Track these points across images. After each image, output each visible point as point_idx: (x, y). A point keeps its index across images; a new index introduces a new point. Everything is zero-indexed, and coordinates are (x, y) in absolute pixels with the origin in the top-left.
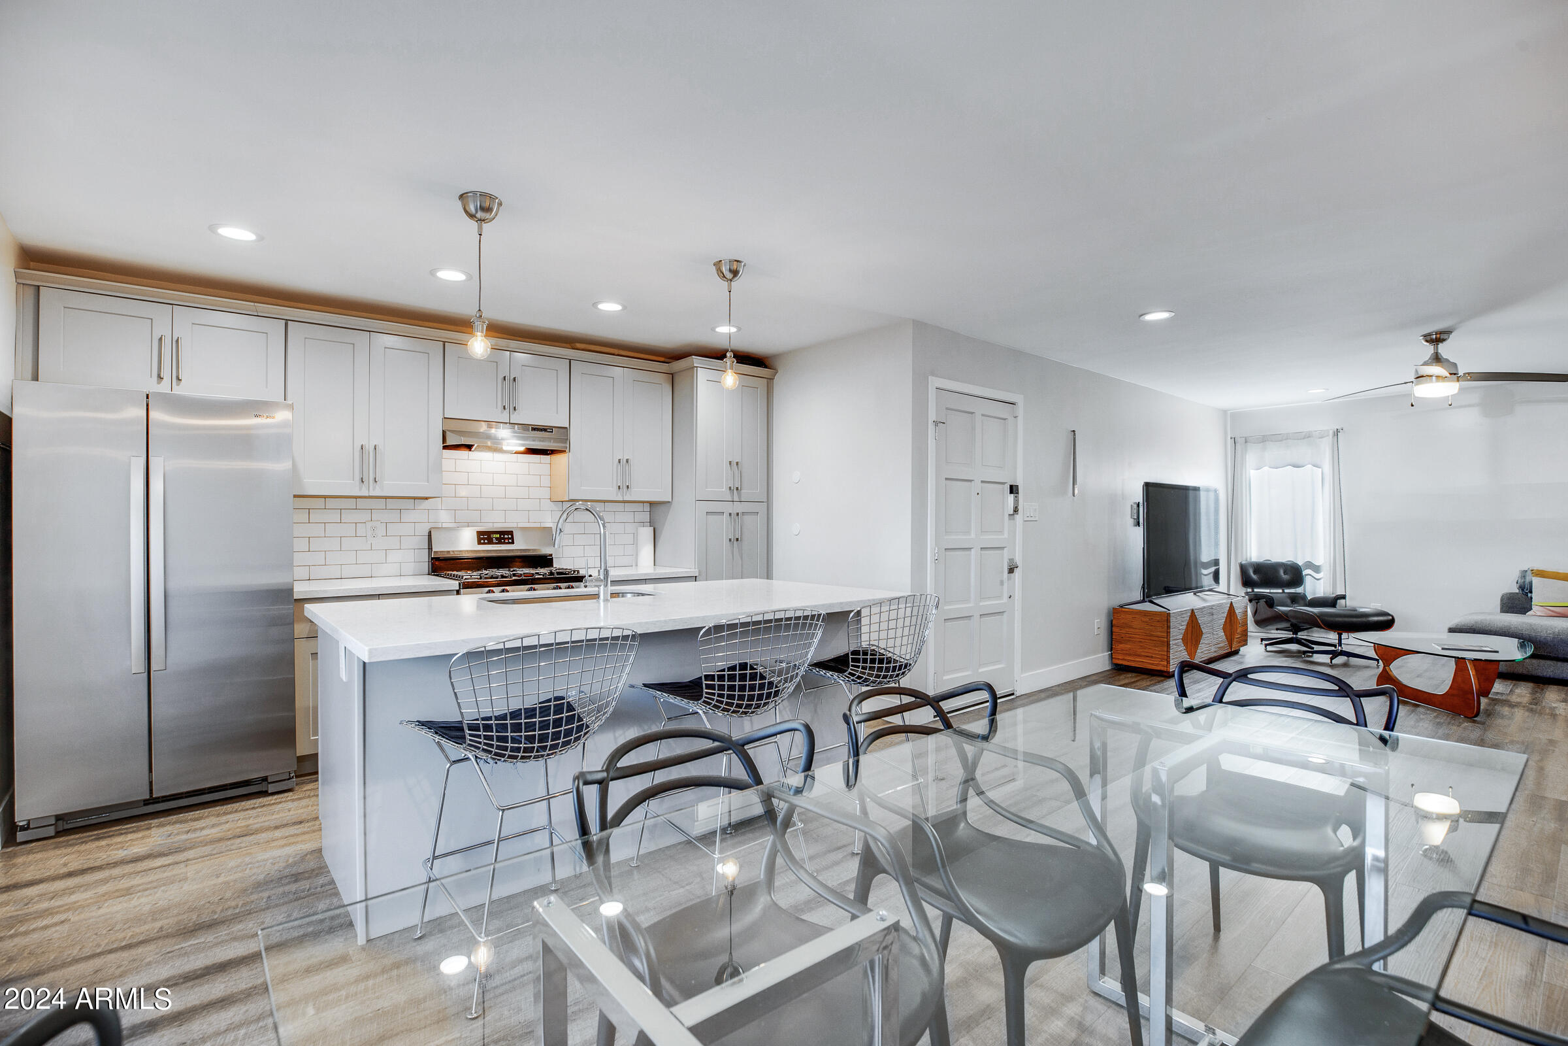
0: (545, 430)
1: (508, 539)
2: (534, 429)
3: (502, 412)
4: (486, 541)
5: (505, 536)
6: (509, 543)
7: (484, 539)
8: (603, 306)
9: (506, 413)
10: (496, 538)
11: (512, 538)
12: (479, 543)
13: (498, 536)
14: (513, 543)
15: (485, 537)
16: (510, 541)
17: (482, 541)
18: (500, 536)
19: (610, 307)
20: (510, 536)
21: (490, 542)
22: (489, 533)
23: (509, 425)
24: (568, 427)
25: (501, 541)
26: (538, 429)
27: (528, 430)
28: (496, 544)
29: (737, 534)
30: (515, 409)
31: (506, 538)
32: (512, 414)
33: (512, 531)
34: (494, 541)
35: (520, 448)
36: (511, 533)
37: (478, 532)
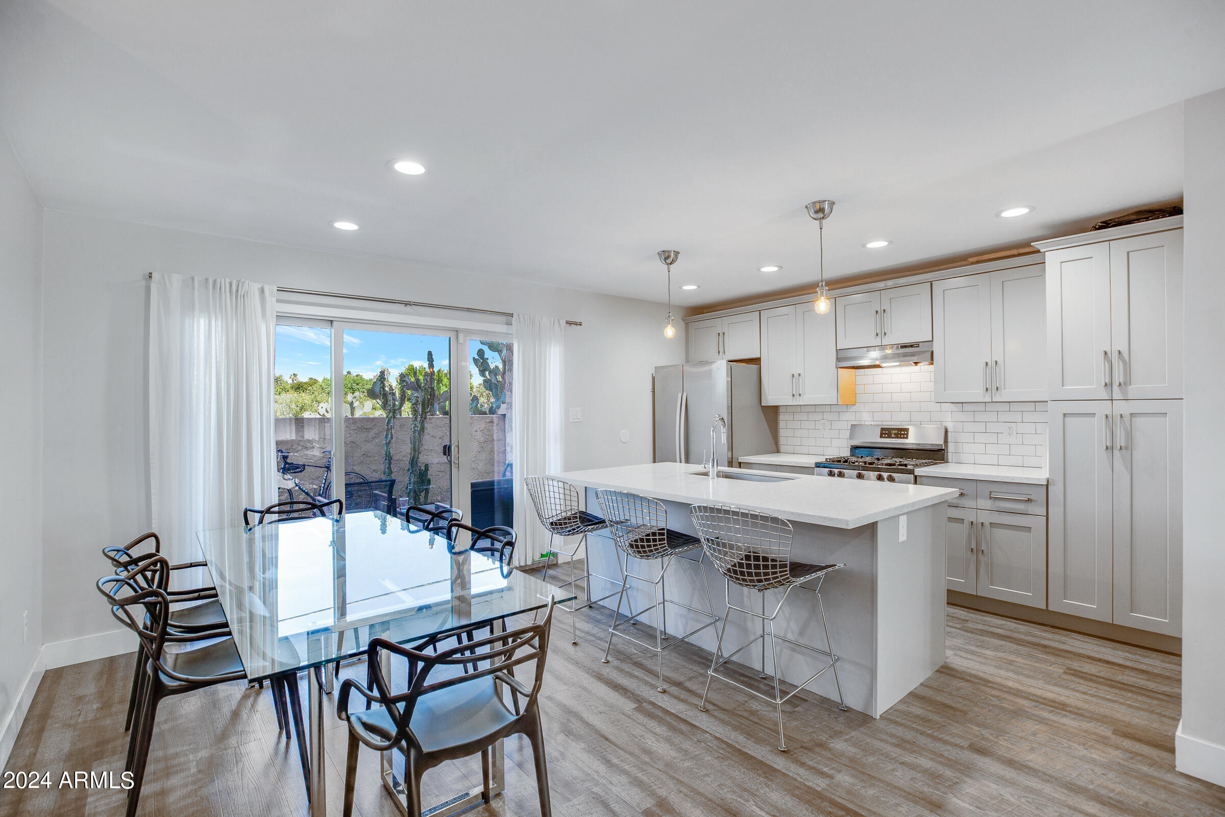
0: (912, 346)
1: (904, 434)
2: (902, 347)
3: (876, 338)
4: (886, 436)
5: (902, 433)
6: (904, 438)
7: (885, 434)
8: (871, 245)
9: (879, 339)
10: (895, 434)
11: (907, 434)
12: (881, 437)
13: (896, 432)
15: (886, 432)
16: (905, 436)
17: (883, 436)
18: (898, 432)
19: (878, 244)
20: (906, 432)
21: (889, 436)
22: (890, 430)
23: (882, 347)
24: (932, 341)
25: (898, 436)
26: (906, 347)
27: (897, 348)
28: (893, 438)
29: (1120, 441)
30: (885, 334)
31: (903, 434)
32: (884, 338)
33: (908, 429)
34: (893, 435)
35: (898, 364)
36: (907, 430)
37: (881, 428)
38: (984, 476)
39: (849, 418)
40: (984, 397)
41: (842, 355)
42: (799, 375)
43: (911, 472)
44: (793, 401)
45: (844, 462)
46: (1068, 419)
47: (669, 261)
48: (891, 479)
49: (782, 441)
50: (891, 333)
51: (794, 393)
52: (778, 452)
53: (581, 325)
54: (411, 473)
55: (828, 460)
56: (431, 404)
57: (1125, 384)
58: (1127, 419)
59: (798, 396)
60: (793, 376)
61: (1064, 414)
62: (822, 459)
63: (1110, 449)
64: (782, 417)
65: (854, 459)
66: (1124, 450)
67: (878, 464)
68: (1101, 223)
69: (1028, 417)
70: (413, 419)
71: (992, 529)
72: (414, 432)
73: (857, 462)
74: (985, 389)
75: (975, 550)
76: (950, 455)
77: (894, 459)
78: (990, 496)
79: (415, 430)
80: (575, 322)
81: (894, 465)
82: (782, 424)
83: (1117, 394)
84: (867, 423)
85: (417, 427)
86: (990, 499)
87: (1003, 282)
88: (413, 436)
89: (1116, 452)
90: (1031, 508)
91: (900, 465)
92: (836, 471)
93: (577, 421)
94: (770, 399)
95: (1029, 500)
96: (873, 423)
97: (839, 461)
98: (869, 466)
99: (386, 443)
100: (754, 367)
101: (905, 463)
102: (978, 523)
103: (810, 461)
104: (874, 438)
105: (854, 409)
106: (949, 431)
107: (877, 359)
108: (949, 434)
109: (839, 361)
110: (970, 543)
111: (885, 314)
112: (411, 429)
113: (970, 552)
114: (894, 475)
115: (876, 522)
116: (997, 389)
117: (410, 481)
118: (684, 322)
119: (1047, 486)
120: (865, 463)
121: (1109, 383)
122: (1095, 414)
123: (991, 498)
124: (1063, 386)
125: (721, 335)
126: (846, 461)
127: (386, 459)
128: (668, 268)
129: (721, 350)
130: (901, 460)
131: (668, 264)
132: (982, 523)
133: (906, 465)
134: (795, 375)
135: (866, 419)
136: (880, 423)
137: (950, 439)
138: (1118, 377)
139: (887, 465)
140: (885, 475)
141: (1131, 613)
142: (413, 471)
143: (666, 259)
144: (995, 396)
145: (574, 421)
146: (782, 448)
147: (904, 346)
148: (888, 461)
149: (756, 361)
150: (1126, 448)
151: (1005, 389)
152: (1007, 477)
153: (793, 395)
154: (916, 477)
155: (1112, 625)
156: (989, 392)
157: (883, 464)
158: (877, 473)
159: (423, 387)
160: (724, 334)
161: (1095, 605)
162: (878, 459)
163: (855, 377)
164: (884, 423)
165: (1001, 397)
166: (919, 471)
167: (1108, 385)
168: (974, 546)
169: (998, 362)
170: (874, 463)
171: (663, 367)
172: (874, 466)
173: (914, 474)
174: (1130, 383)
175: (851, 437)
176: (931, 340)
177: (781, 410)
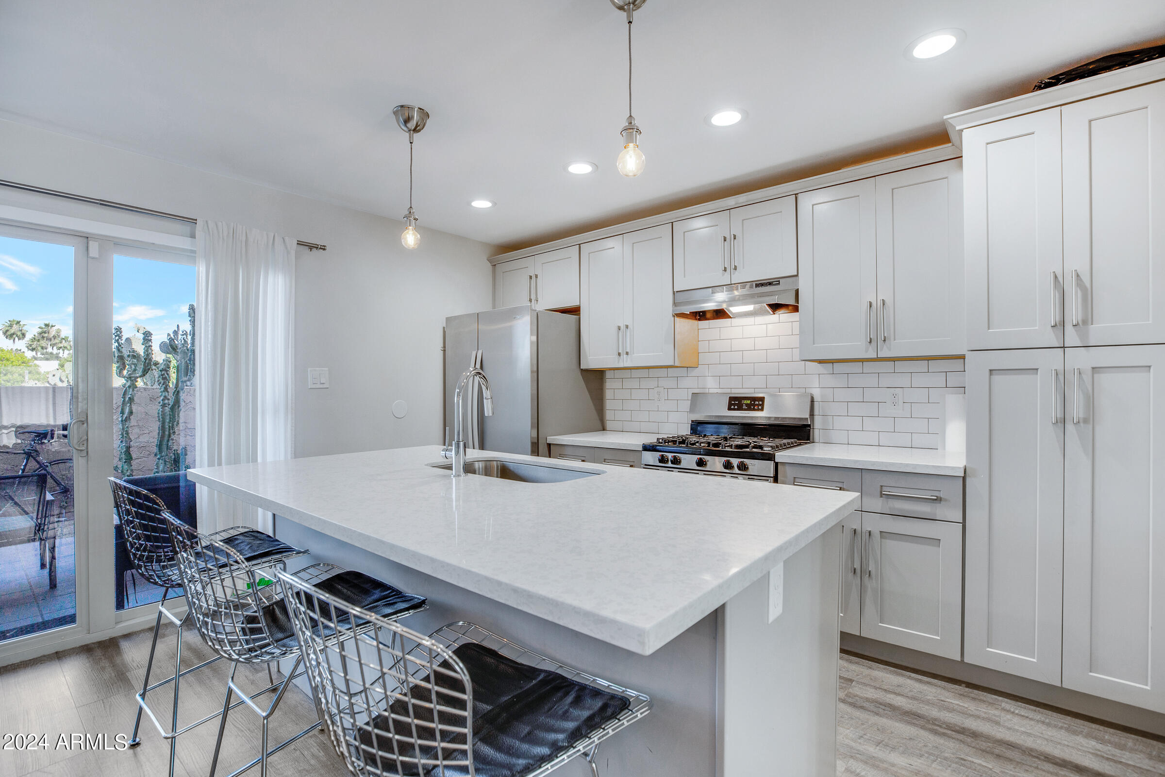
0: (770, 284)
2: (757, 286)
3: (723, 275)
4: (736, 407)
5: (756, 403)
6: (758, 410)
7: (734, 405)
9: (727, 275)
10: (747, 405)
11: (762, 405)
12: (730, 409)
13: (749, 402)
14: (762, 410)
15: (736, 403)
16: (760, 407)
17: (732, 407)
18: (751, 402)
20: (761, 403)
21: (740, 408)
22: (741, 399)
23: (730, 286)
24: (797, 276)
25: (750, 408)
26: (762, 285)
27: (751, 287)
28: (745, 410)
29: (1076, 410)
30: (735, 268)
31: (757, 405)
32: (734, 274)
33: (764, 398)
34: (744, 407)
35: (750, 308)
36: (762, 399)
37: (730, 397)
38: (874, 463)
39: (690, 384)
40: (867, 351)
41: (680, 298)
42: (627, 327)
43: (770, 457)
44: (618, 362)
45: (680, 443)
46: (996, 378)
47: (412, 125)
48: (743, 467)
49: (609, 415)
50: (743, 268)
51: (620, 351)
52: (604, 429)
53: (324, 249)
54: (159, 459)
55: (661, 440)
56: (191, 371)
57: (1085, 322)
58: (1087, 378)
59: (625, 356)
60: (619, 328)
61: (991, 370)
62: (651, 440)
63: (1061, 422)
64: (610, 385)
65: (694, 439)
66: (1082, 424)
67: (725, 447)
68: (1049, 79)
69: (918, 380)
70: (162, 390)
71: (883, 540)
72: (164, 406)
73: (698, 442)
74: (869, 340)
75: (858, 571)
76: (816, 432)
77: (747, 439)
78: (881, 492)
79: (165, 404)
80: (316, 244)
81: (747, 447)
82: (608, 394)
83: (1072, 337)
84: (711, 391)
85: (169, 399)
86: (881, 497)
87: (893, 189)
88: (162, 412)
89: (1070, 427)
90: (940, 511)
91: (754, 447)
92: (670, 456)
93: (322, 386)
94: (593, 359)
95: (938, 500)
96: (719, 391)
97: (674, 442)
98: (714, 451)
99: (122, 421)
100: (572, 318)
101: (761, 444)
102: (864, 530)
103: (635, 441)
104: (722, 411)
105: (695, 372)
106: (815, 400)
107: (724, 302)
108: (816, 405)
109: (676, 306)
110: (853, 562)
111: (735, 241)
112: (159, 403)
113: (851, 575)
114: (746, 461)
115: (723, 607)
116: (884, 340)
117: (158, 468)
118: (491, 263)
119: (964, 478)
120: (709, 443)
121: (1060, 321)
122: (1037, 369)
123: (881, 495)
124: (989, 329)
125: (534, 278)
126: (683, 442)
127: (122, 442)
128: (410, 137)
129: (533, 297)
130: (755, 439)
131: (410, 130)
132: (870, 532)
133: (761, 447)
134: (622, 328)
135: (711, 385)
136: (728, 391)
137: (816, 412)
138: (1074, 313)
139: (737, 447)
140: (735, 462)
141: (1091, 672)
142: (162, 456)
143: (407, 121)
144: (881, 350)
145: (314, 386)
146: (609, 425)
147: (760, 284)
148: (739, 442)
149: (574, 311)
150: (1086, 421)
151: (895, 340)
152: (907, 465)
153: (619, 354)
154: (777, 464)
155: (1061, 690)
156: (874, 343)
157: (732, 445)
158: (724, 459)
159: (180, 348)
160: (536, 276)
161: (1034, 658)
162: (726, 439)
163: (697, 330)
164: (733, 391)
165: (890, 350)
166: (781, 456)
167: (1060, 325)
168: (857, 565)
169: (887, 301)
170: (720, 444)
171: (456, 318)
172: (720, 449)
173: (774, 461)
174: (1092, 322)
175: (693, 409)
176: (796, 274)
177: (608, 375)
